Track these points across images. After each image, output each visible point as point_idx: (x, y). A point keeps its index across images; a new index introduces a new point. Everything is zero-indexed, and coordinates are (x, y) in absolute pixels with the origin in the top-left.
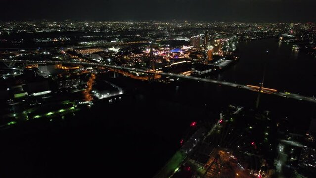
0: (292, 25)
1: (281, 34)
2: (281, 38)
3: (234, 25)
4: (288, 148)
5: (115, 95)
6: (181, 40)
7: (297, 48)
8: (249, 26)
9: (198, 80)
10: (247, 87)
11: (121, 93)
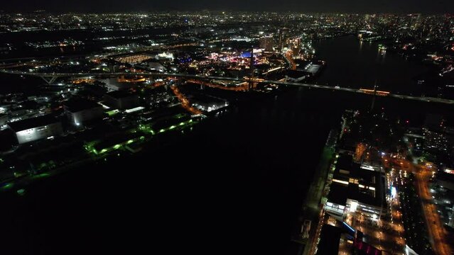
0: (367, 16)
1: (357, 29)
2: (360, 35)
3: (293, 16)
4: (411, 139)
5: (221, 107)
6: (238, 40)
7: (383, 48)
8: (314, 19)
9: (308, 87)
10: (361, 90)
11: (226, 105)
